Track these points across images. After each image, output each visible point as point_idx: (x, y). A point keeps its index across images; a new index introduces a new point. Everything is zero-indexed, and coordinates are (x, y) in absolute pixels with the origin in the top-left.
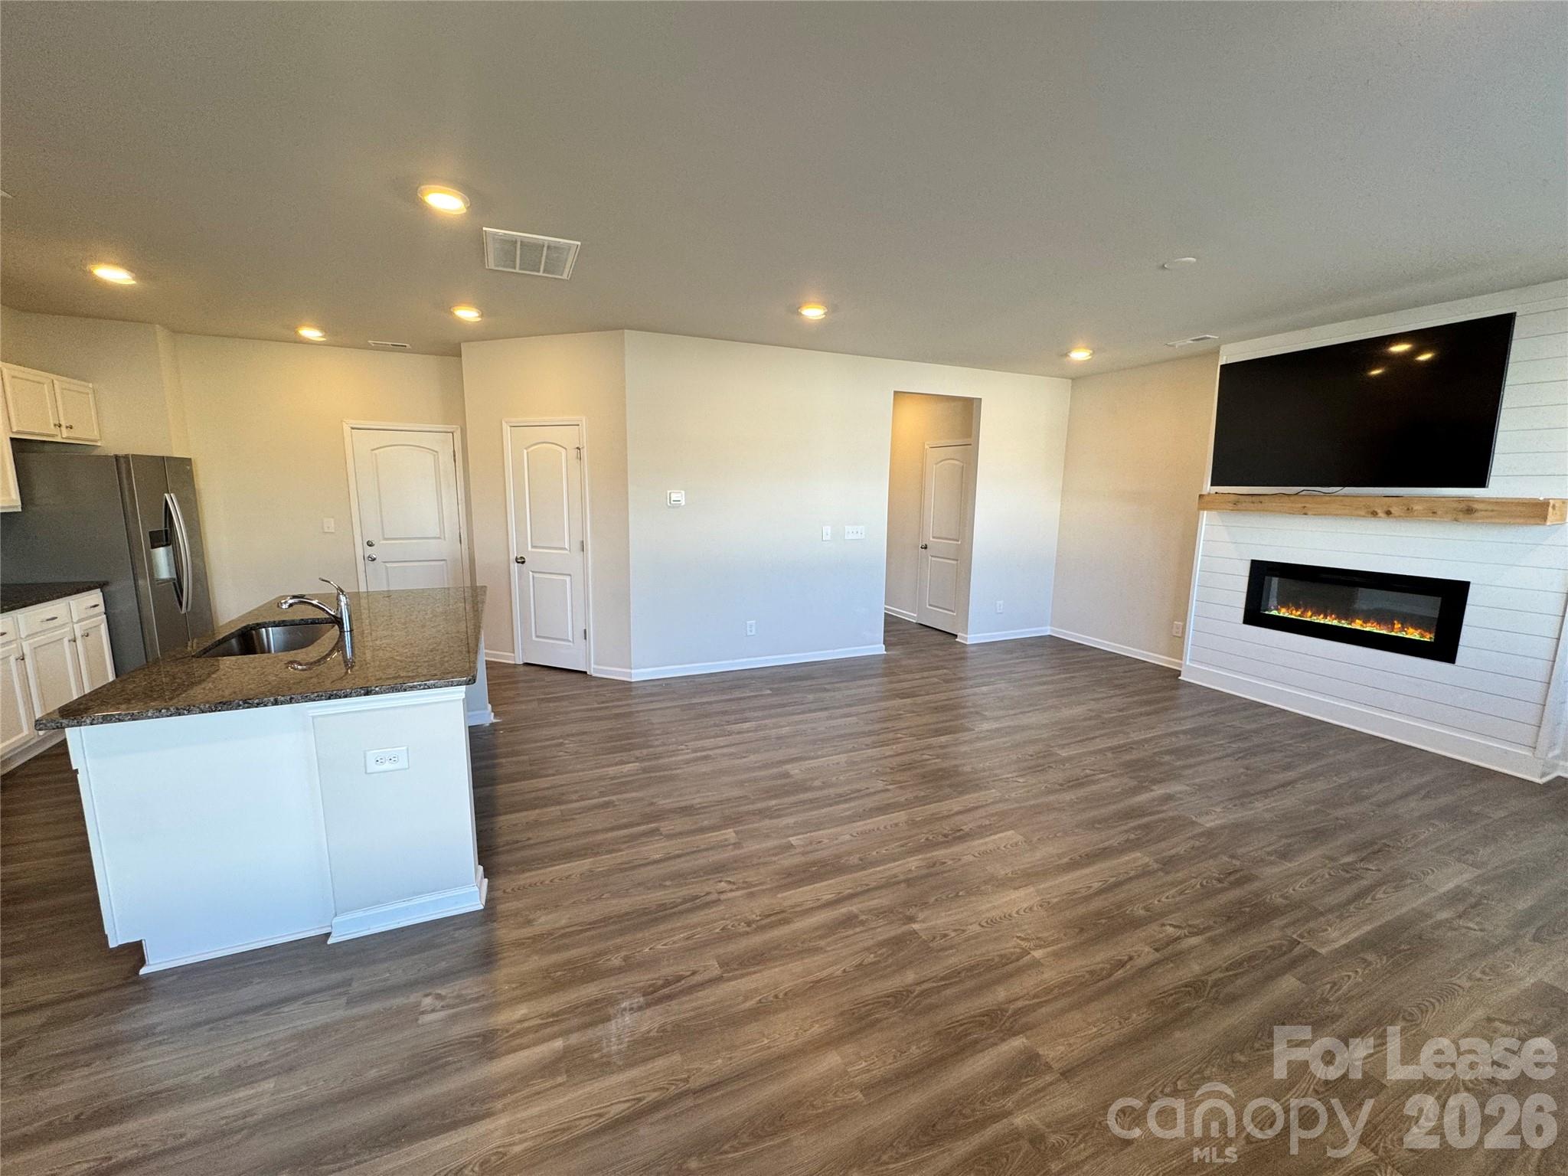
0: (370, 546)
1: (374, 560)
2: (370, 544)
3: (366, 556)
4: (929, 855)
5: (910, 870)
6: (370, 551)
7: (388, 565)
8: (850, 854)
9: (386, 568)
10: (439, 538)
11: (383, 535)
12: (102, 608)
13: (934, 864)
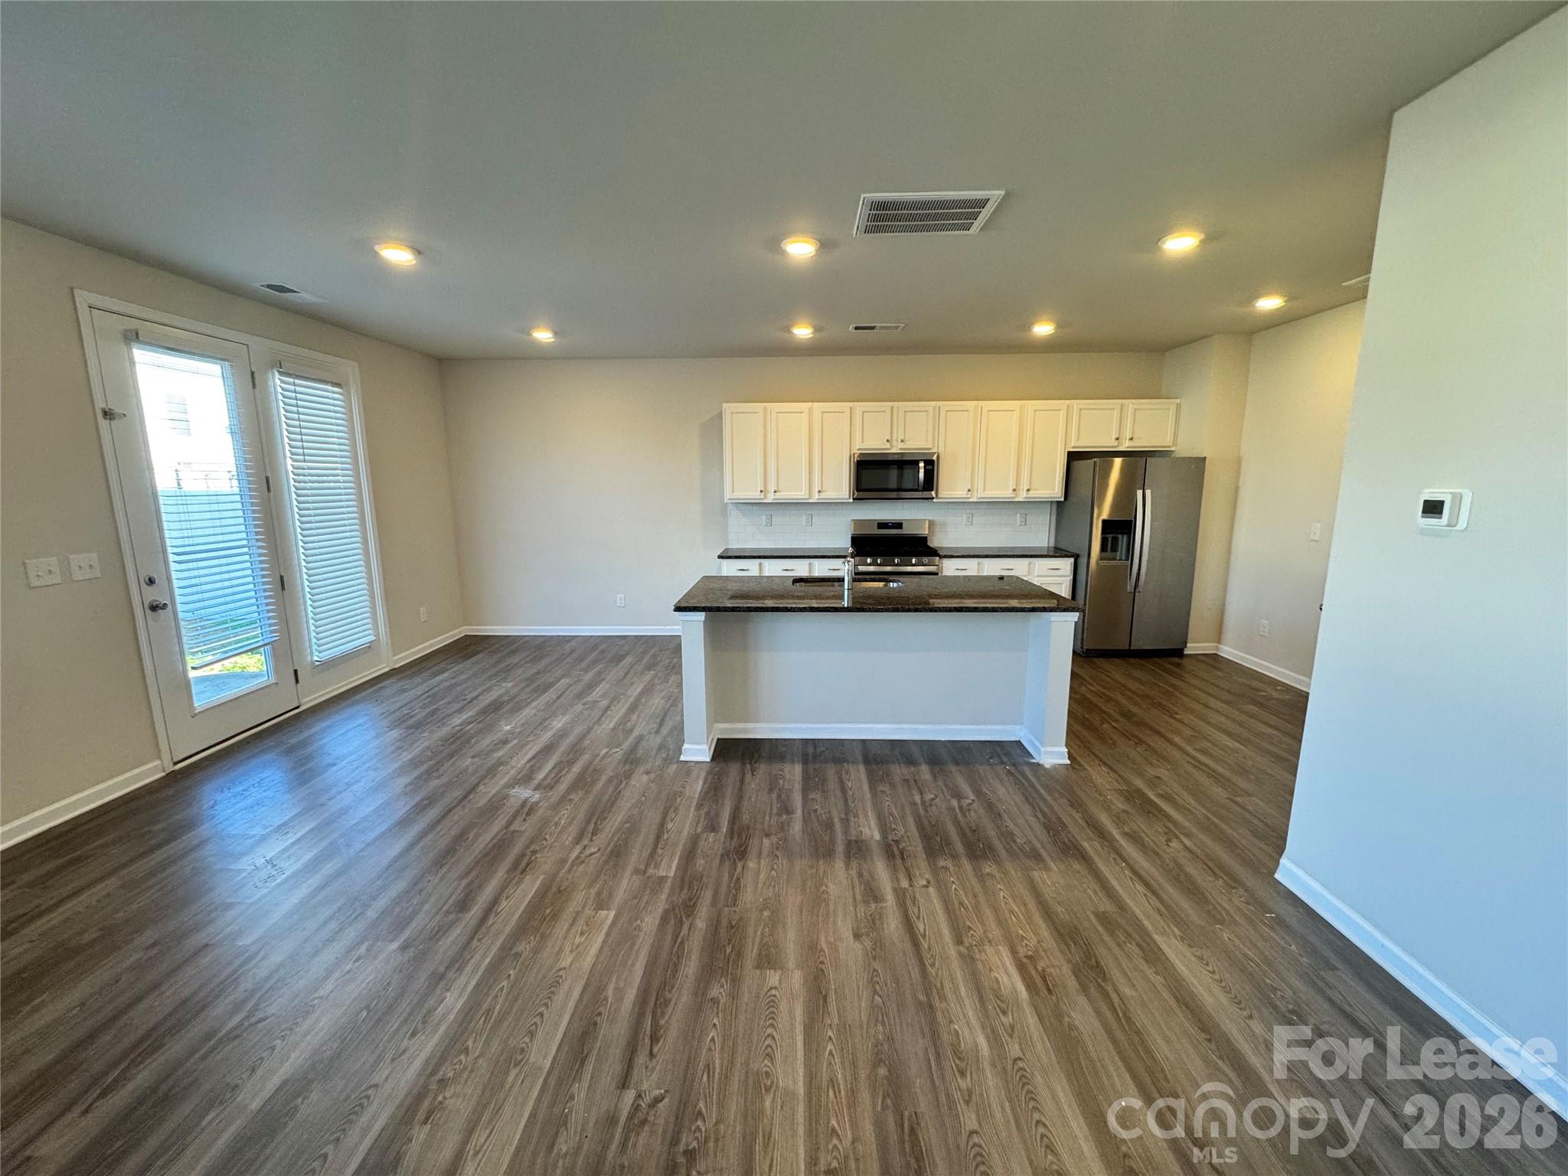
4: (443, 1028)
5: (448, 990)
8: (536, 951)
13: (424, 1022)
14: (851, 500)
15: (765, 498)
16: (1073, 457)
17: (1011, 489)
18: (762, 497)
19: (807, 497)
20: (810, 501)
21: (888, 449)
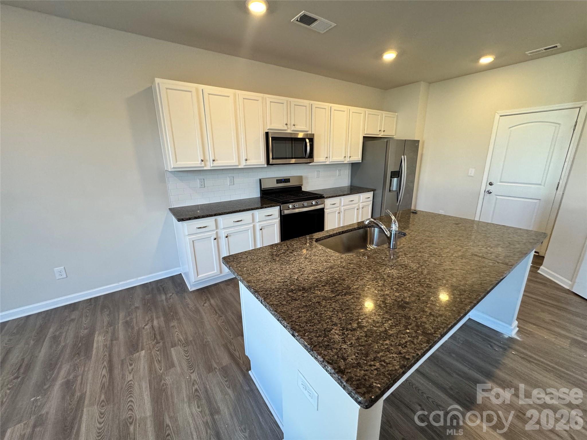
0: (491, 185)
1: (491, 193)
2: (491, 184)
3: (486, 191)
6: (490, 188)
7: (498, 197)
9: (497, 198)
10: (540, 185)
11: (501, 179)
12: (371, 199)
14: (266, 166)
15: (205, 165)
16: (366, 139)
17: (343, 156)
18: (203, 165)
19: (237, 164)
20: (240, 167)
21: (285, 130)
